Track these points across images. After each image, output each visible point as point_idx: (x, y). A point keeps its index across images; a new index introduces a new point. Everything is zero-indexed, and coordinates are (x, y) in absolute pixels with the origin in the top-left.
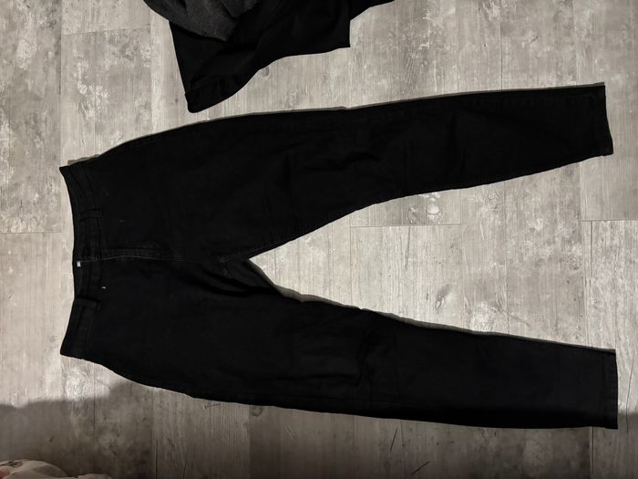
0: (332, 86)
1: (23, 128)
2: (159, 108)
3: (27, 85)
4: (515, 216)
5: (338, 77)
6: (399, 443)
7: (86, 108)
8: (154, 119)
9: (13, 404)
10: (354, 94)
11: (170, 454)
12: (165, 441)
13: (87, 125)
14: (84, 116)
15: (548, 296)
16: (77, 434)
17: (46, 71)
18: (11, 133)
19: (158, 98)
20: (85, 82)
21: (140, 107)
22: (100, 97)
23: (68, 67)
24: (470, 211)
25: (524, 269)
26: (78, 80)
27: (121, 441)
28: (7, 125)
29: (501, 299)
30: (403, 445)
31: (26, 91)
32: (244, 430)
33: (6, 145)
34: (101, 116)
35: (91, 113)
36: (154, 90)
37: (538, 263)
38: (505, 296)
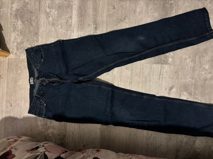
0: (137, 14)
1: (26, 22)
2: (75, 18)
3: (28, 8)
4: (199, 63)
5: (139, 12)
6: (152, 138)
7: (49, 17)
8: (73, 22)
9: (18, 117)
10: (145, 18)
11: (72, 137)
12: (71, 133)
13: (49, 23)
14: (48, 20)
15: (208, 91)
16: (40, 129)
17: (35, 3)
18: (22, 24)
19: (75, 15)
20: (49, 7)
21: (68, 17)
22: (54, 13)
23: (43, 2)
24: (183, 61)
25: (200, 82)
26: (46, 7)
27: (55, 132)
28: (20, 21)
29: (191, 91)
30: (154, 138)
31: (27, 9)
32: (99, 131)
33: (20, 28)
34: (54, 20)
35: (51, 19)
36: (73, 12)
37: (206, 80)
38: (193, 90)
